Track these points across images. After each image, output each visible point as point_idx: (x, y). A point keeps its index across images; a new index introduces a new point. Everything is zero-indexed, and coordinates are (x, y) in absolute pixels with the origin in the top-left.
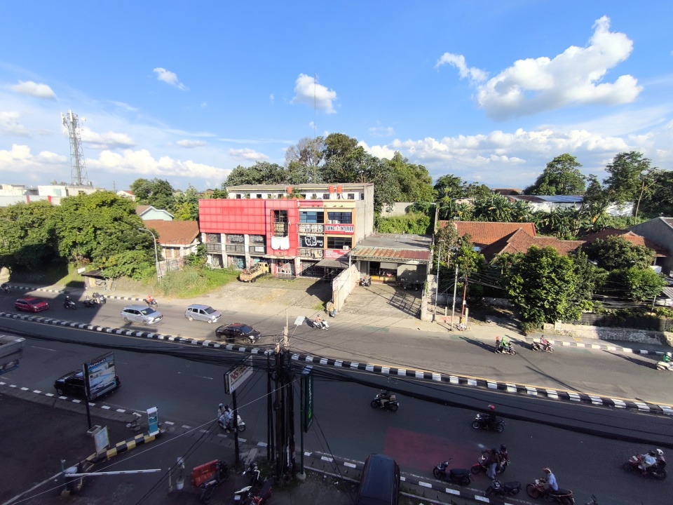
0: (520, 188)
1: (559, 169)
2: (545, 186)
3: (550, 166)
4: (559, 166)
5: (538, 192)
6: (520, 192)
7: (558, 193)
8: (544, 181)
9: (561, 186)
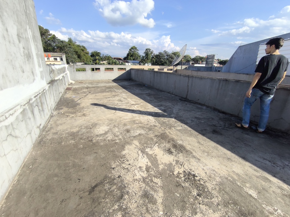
0: (122, 58)
1: (133, 51)
2: (129, 57)
3: (130, 50)
4: (133, 50)
5: (128, 59)
6: (122, 59)
7: (133, 60)
8: (129, 55)
9: (134, 57)
